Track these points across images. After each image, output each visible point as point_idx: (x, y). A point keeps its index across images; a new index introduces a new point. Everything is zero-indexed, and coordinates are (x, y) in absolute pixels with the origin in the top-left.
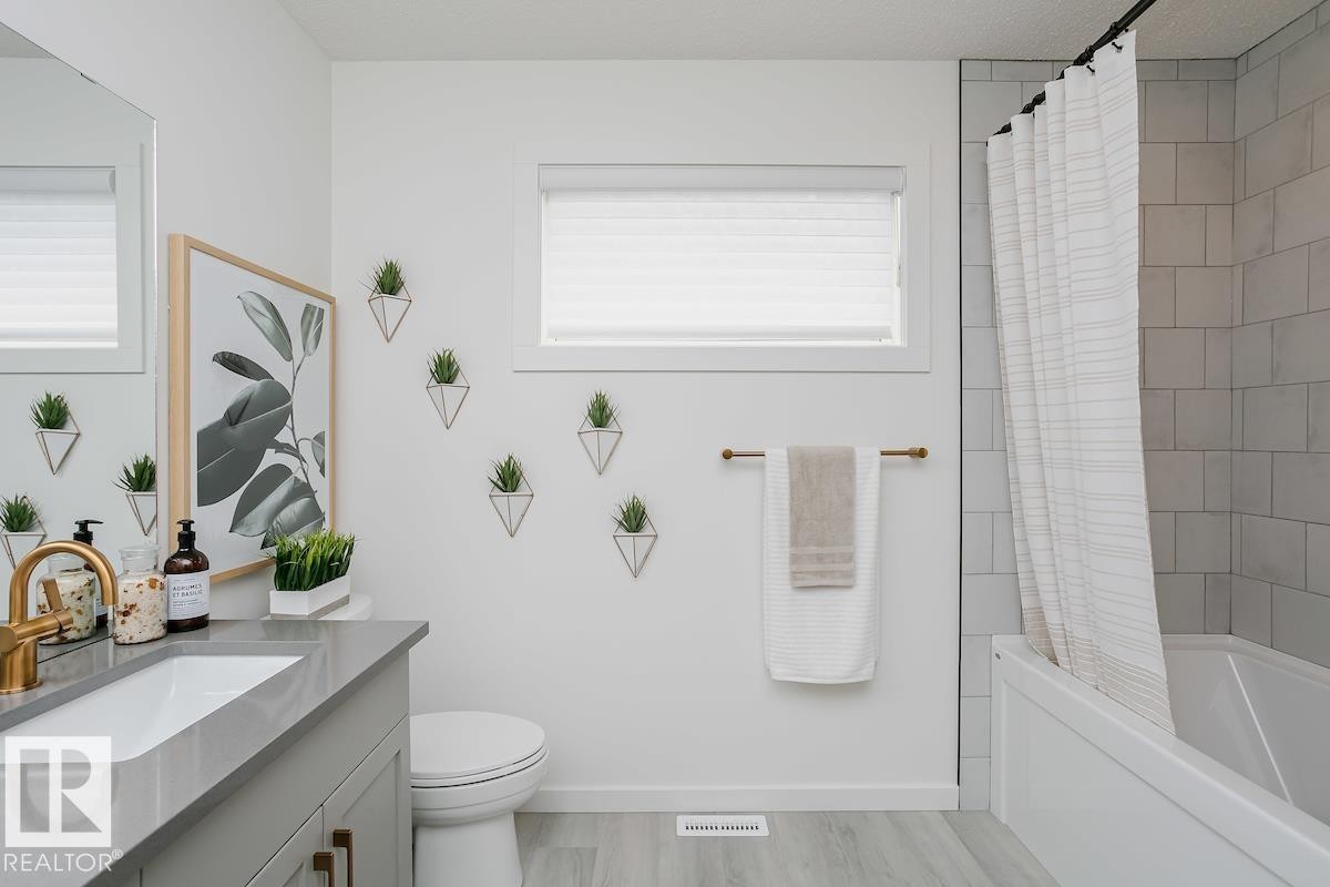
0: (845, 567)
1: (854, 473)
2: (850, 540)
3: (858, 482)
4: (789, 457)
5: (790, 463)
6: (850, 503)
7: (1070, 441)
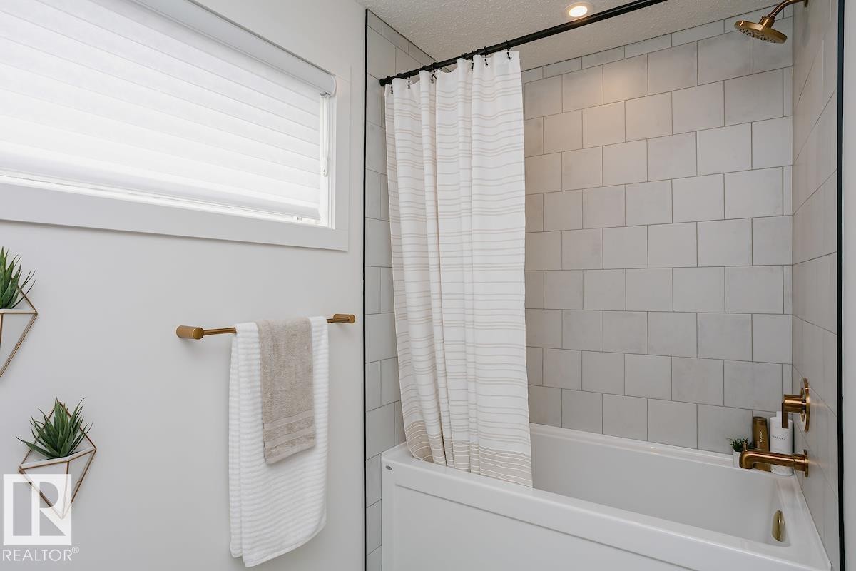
0: (307, 431)
1: (311, 342)
2: (310, 406)
3: (314, 349)
4: (260, 332)
5: (261, 339)
6: (310, 370)
7: (464, 294)
